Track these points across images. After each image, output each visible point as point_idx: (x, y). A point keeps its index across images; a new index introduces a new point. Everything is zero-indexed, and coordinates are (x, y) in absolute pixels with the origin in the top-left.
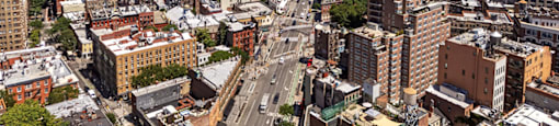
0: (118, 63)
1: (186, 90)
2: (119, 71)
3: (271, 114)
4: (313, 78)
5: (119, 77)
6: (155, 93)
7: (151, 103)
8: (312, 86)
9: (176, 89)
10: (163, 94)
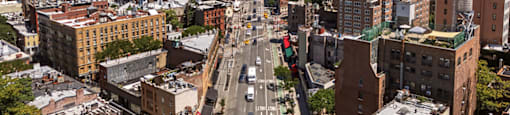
0: (79, 37)
1: (162, 63)
2: (79, 47)
3: (262, 81)
4: (308, 35)
5: (80, 55)
6: (128, 64)
7: (124, 76)
8: (308, 44)
9: (152, 61)
10: (137, 66)
